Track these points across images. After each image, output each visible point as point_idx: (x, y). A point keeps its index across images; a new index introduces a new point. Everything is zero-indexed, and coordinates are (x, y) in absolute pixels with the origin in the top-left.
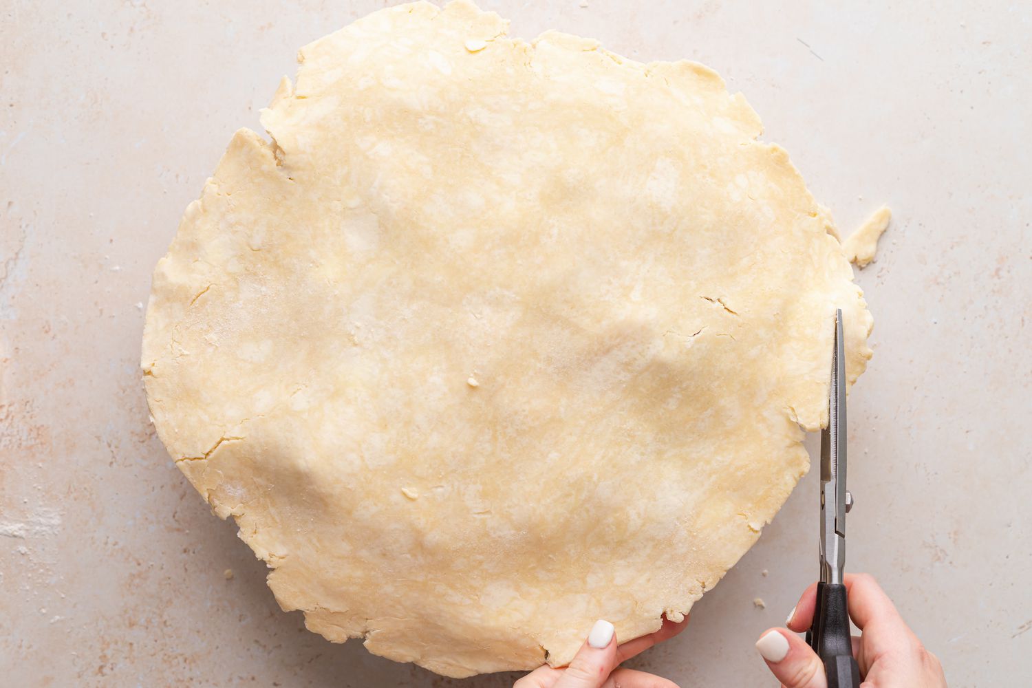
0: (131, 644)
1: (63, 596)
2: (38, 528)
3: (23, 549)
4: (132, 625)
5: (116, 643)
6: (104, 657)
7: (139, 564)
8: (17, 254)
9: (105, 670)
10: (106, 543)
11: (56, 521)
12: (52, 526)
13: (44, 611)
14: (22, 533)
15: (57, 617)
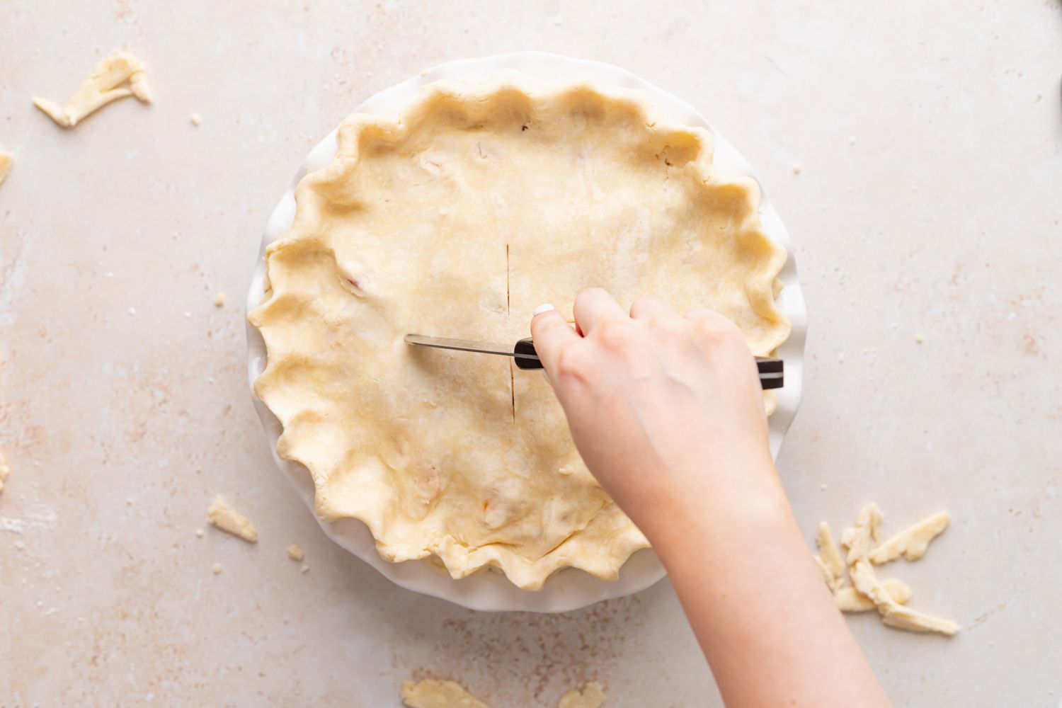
0: (123, 636)
1: (58, 589)
2: (34, 524)
3: (20, 544)
4: (125, 616)
5: (109, 634)
6: (97, 648)
7: (131, 558)
8: (14, 261)
9: (99, 661)
10: (100, 539)
11: (52, 517)
12: (47, 522)
13: (40, 603)
14: (19, 529)
15: (52, 610)
